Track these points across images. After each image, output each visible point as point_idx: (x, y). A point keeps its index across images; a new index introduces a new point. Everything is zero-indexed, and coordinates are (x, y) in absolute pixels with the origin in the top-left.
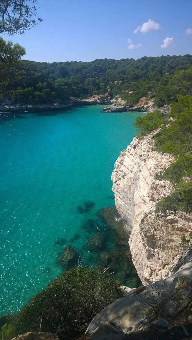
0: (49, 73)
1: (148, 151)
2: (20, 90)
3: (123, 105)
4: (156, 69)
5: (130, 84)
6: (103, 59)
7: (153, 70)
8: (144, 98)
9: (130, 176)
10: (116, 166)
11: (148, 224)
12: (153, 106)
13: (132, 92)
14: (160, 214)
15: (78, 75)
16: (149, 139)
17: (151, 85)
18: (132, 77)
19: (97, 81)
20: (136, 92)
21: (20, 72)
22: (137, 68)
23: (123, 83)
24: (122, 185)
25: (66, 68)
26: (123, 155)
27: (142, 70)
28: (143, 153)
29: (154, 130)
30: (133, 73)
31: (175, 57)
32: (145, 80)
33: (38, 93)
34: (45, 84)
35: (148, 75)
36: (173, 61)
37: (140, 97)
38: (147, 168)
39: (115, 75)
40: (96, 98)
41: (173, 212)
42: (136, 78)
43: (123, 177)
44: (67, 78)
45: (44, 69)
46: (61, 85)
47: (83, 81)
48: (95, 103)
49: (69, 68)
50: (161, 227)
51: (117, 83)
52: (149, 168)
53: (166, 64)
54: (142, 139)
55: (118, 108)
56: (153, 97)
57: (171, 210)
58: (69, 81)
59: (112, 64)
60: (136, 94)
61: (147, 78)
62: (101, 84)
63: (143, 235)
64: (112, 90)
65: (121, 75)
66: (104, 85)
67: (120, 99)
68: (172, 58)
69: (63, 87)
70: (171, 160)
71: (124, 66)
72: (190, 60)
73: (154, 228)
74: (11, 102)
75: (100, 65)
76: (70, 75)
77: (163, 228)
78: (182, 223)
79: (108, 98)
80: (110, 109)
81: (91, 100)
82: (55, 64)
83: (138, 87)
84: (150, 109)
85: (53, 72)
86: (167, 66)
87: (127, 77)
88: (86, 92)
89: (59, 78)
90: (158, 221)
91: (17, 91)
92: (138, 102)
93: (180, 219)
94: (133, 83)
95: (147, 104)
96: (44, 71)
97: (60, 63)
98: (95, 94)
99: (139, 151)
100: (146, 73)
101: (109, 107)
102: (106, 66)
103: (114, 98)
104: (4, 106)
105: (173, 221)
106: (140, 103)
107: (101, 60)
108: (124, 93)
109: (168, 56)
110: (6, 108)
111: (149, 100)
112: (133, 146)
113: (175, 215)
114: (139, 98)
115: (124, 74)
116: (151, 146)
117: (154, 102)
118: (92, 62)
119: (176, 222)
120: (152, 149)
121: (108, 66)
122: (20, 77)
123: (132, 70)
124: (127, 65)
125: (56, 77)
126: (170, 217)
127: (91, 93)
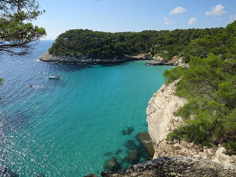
0: (112, 39)
1: (171, 95)
2: (92, 50)
3: (161, 61)
4: (185, 37)
5: (166, 46)
6: (149, 30)
7: (182, 38)
8: (175, 57)
9: (158, 111)
10: (150, 103)
11: (161, 148)
12: (182, 62)
13: (167, 52)
14: (169, 142)
15: (131, 41)
16: (173, 85)
17: (180, 48)
18: (167, 42)
19: (144, 45)
20: (170, 52)
21: (93, 39)
22: (172, 36)
23: (161, 46)
24: (153, 117)
25: (123, 36)
26: (155, 96)
27: (175, 38)
28: (168, 96)
29: (177, 79)
30: (168, 39)
31: (198, 30)
32: (176, 45)
33: (104, 51)
34: (108, 46)
35: (179, 41)
36: (197, 32)
37: (172, 55)
38: (169, 107)
39: (156, 41)
40: (142, 56)
41: (178, 142)
42: (171, 43)
43: (154, 112)
44: (123, 42)
45: (109, 37)
46: (119, 47)
47: (134, 44)
48: (141, 59)
49: (125, 36)
50: (170, 152)
51: (157, 46)
52: (170, 107)
53: (192, 34)
54: (168, 85)
55: (157, 62)
56: (182, 56)
57: (177, 140)
58: (125, 44)
59: (155, 34)
60: (170, 54)
61: (178, 43)
62: (146, 46)
63: (157, 156)
64: (153, 50)
65: (160, 41)
66: (148, 47)
67: (159, 57)
68: (196, 30)
69: (120, 48)
70: (185, 102)
71: (162, 35)
72: (208, 32)
73: (165, 151)
74: (86, 57)
75: (146, 34)
76: (126, 40)
77: (171, 152)
78: (184, 150)
79: (150, 56)
80: (151, 63)
81: (139, 57)
82: (116, 34)
83: (171, 49)
84: (179, 64)
85: (115, 39)
86: (192, 35)
87: (164, 42)
88: (136, 52)
89: (118, 42)
90: (168, 147)
91: (91, 50)
92: (171, 59)
93: (183, 147)
94: (168, 46)
95: (178, 60)
96: (108, 38)
97: (120, 33)
98: (141, 53)
99: (165, 94)
100: (178, 39)
101: (151, 62)
102: (150, 35)
103: (155, 56)
104: (81, 60)
105: (178, 148)
106: (173, 60)
107: (147, 31)
108: (162, 53)
109: (194, 29)
110: (83, 61)
111: (179, 58)
112: (161, 90)
113: (180, 144)
114: (172, 57)
115: (163, 40)
116: (173, 91)
117: (182, 59)
118: (141, 32)
119: (180, 149)
120: (174, 93)
121: (152, 35)
122: (93, 42)
123: (168, 38)
124: (164, 34)
125: (116, 41)
126: (176, 145)
127: (138, 52)
